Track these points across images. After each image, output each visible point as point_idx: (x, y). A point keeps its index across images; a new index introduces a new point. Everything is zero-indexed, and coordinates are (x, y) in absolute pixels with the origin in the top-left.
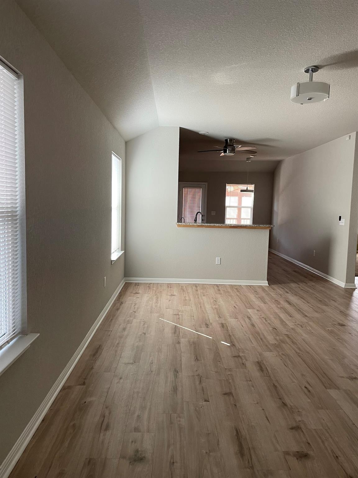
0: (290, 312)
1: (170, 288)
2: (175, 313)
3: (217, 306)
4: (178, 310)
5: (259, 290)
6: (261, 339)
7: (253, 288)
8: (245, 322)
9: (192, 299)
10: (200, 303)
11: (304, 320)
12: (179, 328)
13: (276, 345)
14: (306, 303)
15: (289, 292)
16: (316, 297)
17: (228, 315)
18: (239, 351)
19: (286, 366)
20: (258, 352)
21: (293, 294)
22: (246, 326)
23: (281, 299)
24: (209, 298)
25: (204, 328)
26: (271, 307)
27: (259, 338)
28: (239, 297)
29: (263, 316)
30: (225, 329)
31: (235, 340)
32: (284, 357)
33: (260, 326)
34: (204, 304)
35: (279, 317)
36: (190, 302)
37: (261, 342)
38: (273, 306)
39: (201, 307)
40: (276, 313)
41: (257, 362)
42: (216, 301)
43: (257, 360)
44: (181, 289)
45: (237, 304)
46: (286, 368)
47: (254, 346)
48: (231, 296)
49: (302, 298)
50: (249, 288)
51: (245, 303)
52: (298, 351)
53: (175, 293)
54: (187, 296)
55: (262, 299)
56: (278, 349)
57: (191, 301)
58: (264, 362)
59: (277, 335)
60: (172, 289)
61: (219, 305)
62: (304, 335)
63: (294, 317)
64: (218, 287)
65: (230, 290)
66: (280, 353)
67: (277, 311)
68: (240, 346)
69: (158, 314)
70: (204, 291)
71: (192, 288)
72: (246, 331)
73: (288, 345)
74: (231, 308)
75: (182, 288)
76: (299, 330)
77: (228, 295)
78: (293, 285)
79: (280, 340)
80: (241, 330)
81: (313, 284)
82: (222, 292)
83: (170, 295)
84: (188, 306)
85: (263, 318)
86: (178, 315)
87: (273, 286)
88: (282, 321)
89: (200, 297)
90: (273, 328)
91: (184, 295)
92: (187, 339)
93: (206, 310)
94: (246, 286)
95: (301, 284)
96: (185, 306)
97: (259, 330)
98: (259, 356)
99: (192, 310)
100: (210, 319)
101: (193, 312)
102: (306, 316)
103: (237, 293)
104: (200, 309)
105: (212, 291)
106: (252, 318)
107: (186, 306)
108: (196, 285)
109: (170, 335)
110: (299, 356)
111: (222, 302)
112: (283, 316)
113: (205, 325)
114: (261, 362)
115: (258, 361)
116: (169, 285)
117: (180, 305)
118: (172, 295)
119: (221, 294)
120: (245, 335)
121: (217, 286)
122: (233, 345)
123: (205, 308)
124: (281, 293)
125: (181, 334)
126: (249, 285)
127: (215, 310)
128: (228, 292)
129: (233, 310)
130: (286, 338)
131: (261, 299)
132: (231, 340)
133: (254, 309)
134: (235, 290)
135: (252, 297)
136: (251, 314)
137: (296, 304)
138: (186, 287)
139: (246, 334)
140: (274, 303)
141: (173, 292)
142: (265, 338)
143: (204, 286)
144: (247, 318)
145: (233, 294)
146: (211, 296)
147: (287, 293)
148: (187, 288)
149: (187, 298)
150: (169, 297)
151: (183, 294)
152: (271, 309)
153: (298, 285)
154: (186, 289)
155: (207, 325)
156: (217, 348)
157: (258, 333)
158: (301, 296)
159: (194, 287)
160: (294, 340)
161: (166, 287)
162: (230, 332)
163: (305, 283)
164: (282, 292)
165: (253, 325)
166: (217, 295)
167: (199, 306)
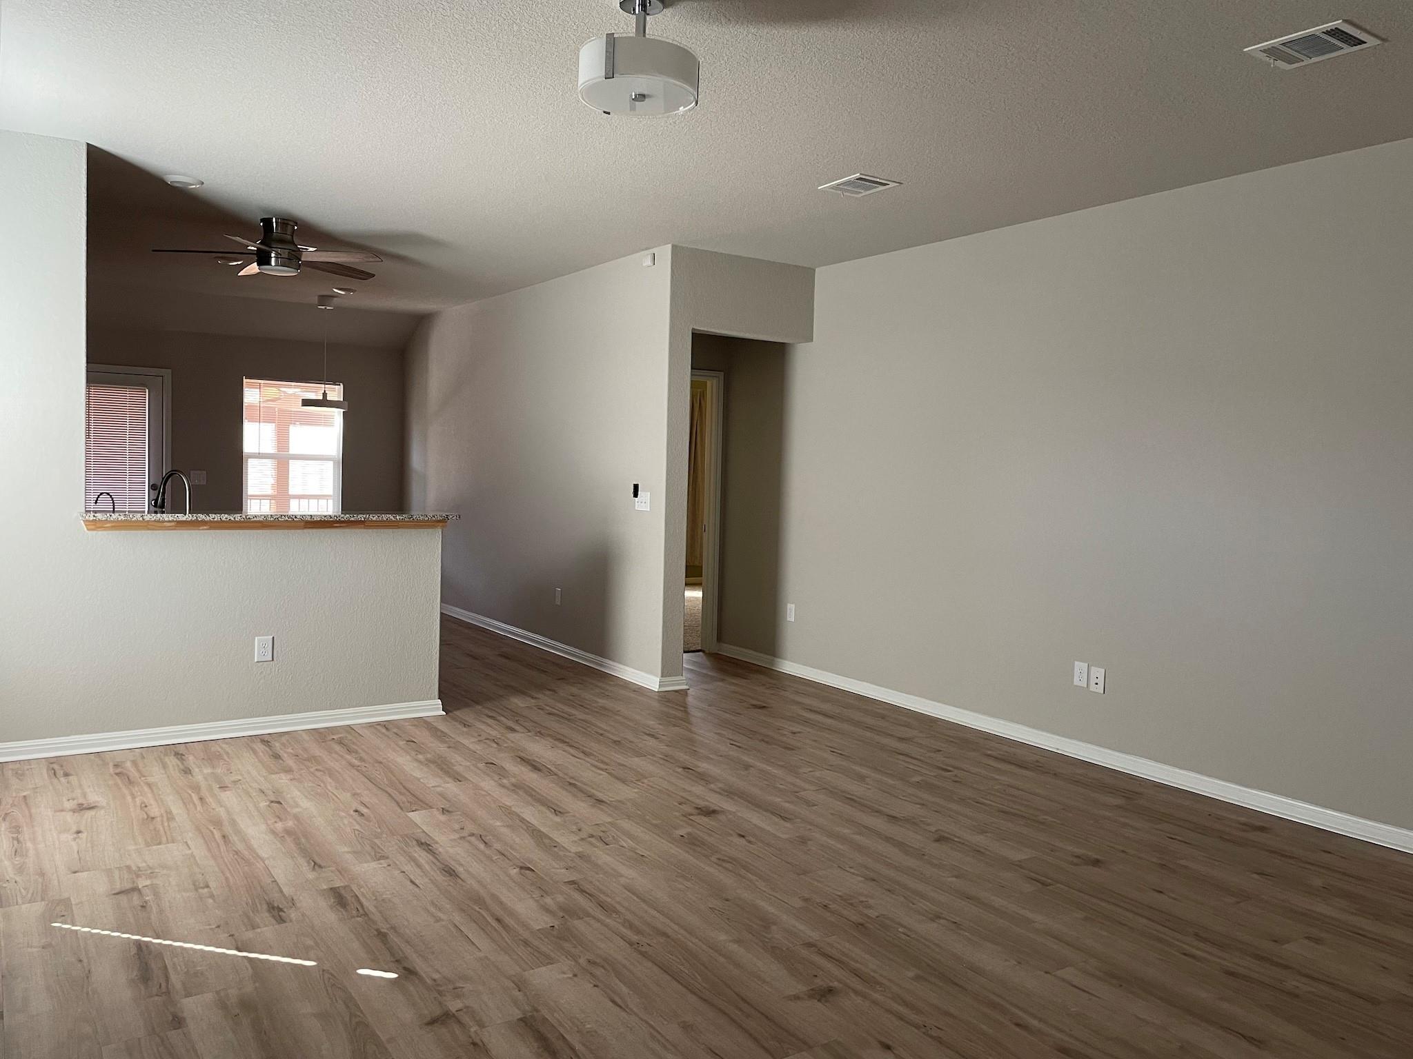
0: (549, 798)
1: (63, 780)
2: (118, 887)
3: (290, 824)
4: (128, 867)
5: (423, 736)
6: (498, 920)
7: (395, 730)
8: (419, 866)
9: (177, 809)
10: (218, 823)
11: (603, 817)
12: (159, 952)
13: (555, 933)
14: (581, 755)
15: (517, 728)
16: (601, 732)
17: (346, 849)
18: (440, 993)
19: (620, 1007)
20: (509, 978)
21: (529, 731)
22: (427, 880)
23: (502, 755)
24: (248, 793)
25: (266, 926)
26: (482, 789)
27: (490, 919)
28: (358, 771)
29: (470, 827)
30: (354, 912)
31: (408, 951)
32: (599, 972)
33: (474, 868)
34: (233, 823)
35: (523, 820)
36: (173, 824)
37: (504, 934)
38: (488, 784)
39: (224, 837)
40: (508, 812)
41: (521, 1019)
42: (279, 803)
43: (517, 1011)
44: (117, 774)
45: (366, 800)
46: (624, 1014)
47: (486, 957)
48: (330, 772)
49: (561, 740)
50: (384, 730)
51: (388, 789)
52: (635, 938)
53: (93, 798)
54: (152, 802)
55: (443, 767)
56: (567, 945)
57: (173, 819)
58: (545, 1012)
59: (545, 892)
60: (73, 779)
61: (296, 818)
62: (623, 870)
63: (569, 812)
64: (270, 747)
65: (317, 751)
66: (582, 961)
67: (509, 800)
68: (438, 971)
69: (38, 907)
70: (219, 771)
71: (165, 766)
72: (433, 903)
73: (592, 922)
74: (346, 822)
75: (118, 770)
76: (603, 857)
77: (317, 770)
78: (518, 702)
79: (561, 908)
80: (415, 902)
81: (574, 690)
82: (290, 762)
83: (74, 811)
84: (169, 845)
85: (473, 835)
86: (135, 889)
87: (457, 713)
88: (538, 836)
89: (209, 800)
90: (521, 868)
91: (138, 801)
92: (209, 997)
93: (250, 848)
94: (371, 726)
95: (540, 696)
96: (154, 847)
97: (476, 886)
98: (516, 993)
99: (193, 856)
100: (281, 880)
101: (198, 865)
102: (600, 801)
103: (348, 757)
104: (223, 848)
105: (249, 767)
106: (437, 843)
107: (160, 844)
108: (178, 751)
109: (127, 994)
110: (644, 954)
111: (302, 802)
112: (531, 814)
113: (269, 911)
114: (532, 1017)
115: (521, 1016)
116: (56, 767)
117: (132, 847)
118: (82, 808)
119: (288, 771)
120: (438, 920)
121: (265, 740)
122: (408, 973)
123: (244, 840)
124: (494, 733)
125: (173, 977)
126: (379, 724)
127: (288, 839)
128: (314, 759)
129: (357, 827)
130: (577, 896)
131: (438, 766)
132: (392, 955)
133: (431, 807)
134: (337, 748)
135: (406, 763)
136: (425, 828)
137: (557, 766)
138: (134, 763)
139: (440, 915)
140: (484, 773)
141: (84, 795)
142: (511, 913)
143: (210, 751)
144: (417, 849)
145: (336, 766)
146: (255, 785)
147: (513, 730)
148: (141, 765)
149: (155, 811)
150: (69, 817)
151: (134, 797)
152: (484, 795)
153: (533, 701)
154: (139, 771)
155: (277, 912)
156: (349, 1001)
157: (479, 900)
158: (559, 736)
159: (172, 761)
160: (605, 898)
161: (46, 776)
162: (377, 917)
163: (549, 690)
164: (495, 729)
165: (450, 872)
166: (273, 776)
167: (217, 835)
